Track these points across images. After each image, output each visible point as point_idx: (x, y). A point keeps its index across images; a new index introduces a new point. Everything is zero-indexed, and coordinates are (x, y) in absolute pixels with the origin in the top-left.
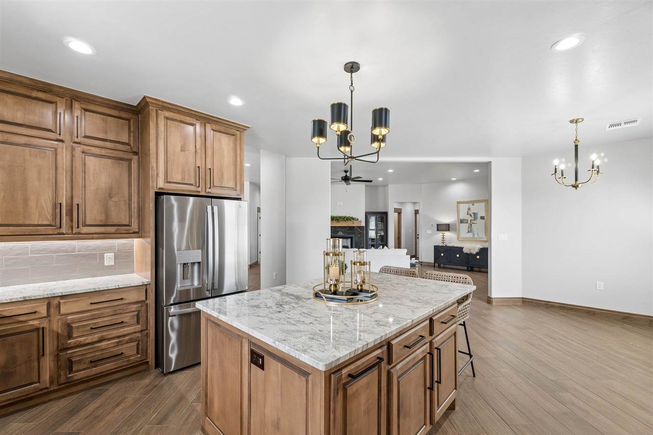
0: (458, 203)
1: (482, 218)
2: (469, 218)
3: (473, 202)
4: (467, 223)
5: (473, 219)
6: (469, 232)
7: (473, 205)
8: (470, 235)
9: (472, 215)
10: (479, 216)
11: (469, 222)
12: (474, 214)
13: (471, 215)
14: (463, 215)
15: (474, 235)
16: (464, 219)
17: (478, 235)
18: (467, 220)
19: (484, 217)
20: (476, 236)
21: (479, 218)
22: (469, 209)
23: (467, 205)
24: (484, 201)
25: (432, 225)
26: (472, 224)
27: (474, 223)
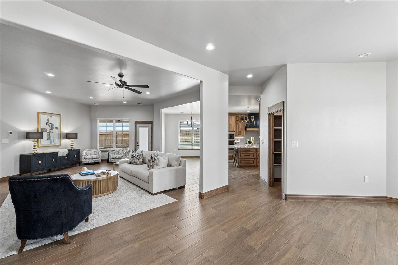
0: (39, 113)
1: (57, 128)
2: (47, 127)
3: (51, 114)
4: (47, 132)
5: (51, 128)
6: (47, 139)
7: (51, 117)
8: (49, 142)
9: (50, 125)
10: (55, 126)
11: (48, 131)
14: (43, 125)
16: (44, 128)
17: (54, 141)
18: (47, 129)
20: (53, 143)
21: (55, 128)
22: (48, 120)
23: (47, 116)
24: (59, 115)
25: (11, 133)
26: (50, 133)
27: (51, 132)
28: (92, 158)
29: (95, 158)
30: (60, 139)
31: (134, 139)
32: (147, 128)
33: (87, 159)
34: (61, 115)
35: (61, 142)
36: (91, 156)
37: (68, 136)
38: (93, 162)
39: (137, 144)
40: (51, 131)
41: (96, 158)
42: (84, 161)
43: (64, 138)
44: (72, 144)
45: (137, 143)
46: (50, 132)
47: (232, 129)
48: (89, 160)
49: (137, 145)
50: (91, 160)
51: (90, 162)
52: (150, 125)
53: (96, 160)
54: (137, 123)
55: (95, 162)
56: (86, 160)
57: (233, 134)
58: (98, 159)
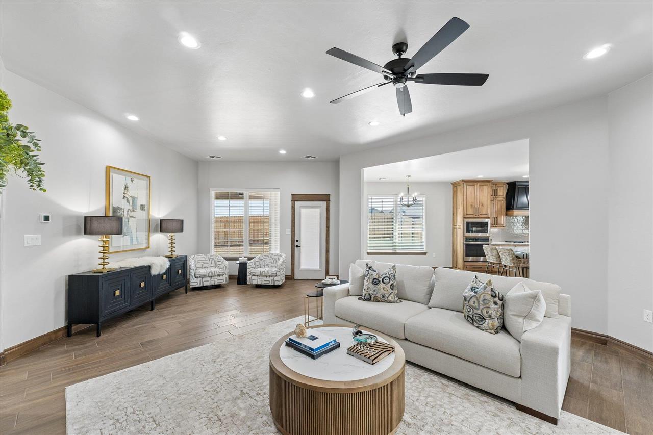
0: (108, 170)
1: (142, 208)
2: (125, 206)
3: (133, 175)
4: (124, 215)
5: (131, 208)
6: (125, 235)
7: (132, 180)
9: (130, 199)
10: (139, 204)
11: (126, 214)
12: (133, 198)
13: (128, 201)
14: (117, 200)
15: (132, 241)
16: (118, 208)
17: (137, 239)
18: (123, 210)
19: (145, 205)
20: (135, 242)
21: (138, 208)
23: (124, 177)
24: (146, 178)
25: (47, 218)
26: (130, 219)
27: (132, 217)
28: (210, 274)
29: (216, 274)
30: (147, 233)
31: (290, 233)
32: (318, 211)
33: (200, 277)
34: (150, 177)
35: (150, 238)
36: (208, 270)
37: (163, 226)
38: (212, 283)
39: (296, 244)
40: (131, 214)
41: (219, 276)
42: (194, 282)
43: (155, 231)
44: (172, 244)
45: (297, 241)
46: (130, 216)
47: (484, 213)
48: (204, 279)
49: (297, 246)
50: (208, 279)
51: (206, 284)
52: (324, 204)
53: (219, 278)
54: (295, 198)
55: (216, 283)
56: (199, 279)
57: (487, 223)
58: (221, 277)
